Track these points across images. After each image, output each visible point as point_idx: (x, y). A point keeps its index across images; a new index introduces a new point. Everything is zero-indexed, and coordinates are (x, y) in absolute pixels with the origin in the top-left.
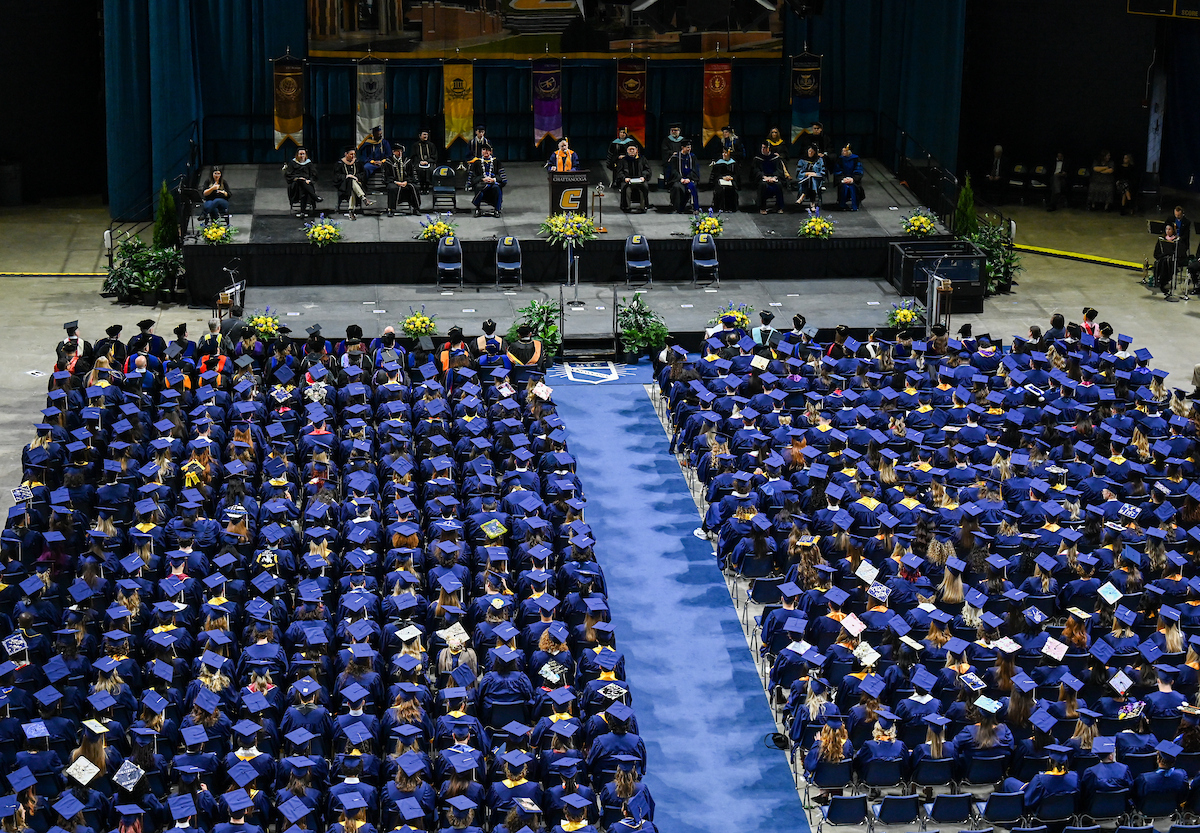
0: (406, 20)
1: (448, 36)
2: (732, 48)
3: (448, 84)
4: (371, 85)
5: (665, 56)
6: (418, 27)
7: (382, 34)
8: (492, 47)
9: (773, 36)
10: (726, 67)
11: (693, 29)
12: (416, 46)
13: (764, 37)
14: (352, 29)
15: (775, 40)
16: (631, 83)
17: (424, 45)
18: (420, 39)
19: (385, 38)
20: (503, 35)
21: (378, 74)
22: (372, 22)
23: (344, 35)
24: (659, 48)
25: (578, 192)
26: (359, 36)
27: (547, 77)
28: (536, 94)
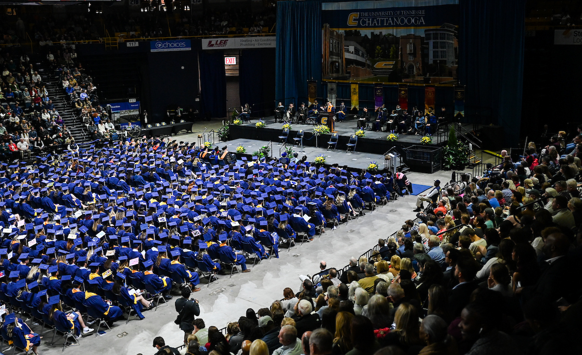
0: (346, 70)
1: (357, 76)
2: (441, 83)
3: (352, 90)
4: (332, 89)
5: (419, 85)
6: (349, 73)
7: (340, 75)
8: (369, 79)
9: (454, 79)
10: (433, 88)
11: (428, 75)
12: (349, 78)
13: (451, 79)
14: (333, 73)
15: (454, 80)
16: (403, 92)
17: (351, 78)
18: (350, 77)
19: (341, 76)
20: (372, 76)
21: (334, 86)
22: (337, 71)
23: (330, 75)
24: (417, 82)
25: (326, 119)
26: (334, 75)
27: (379, 89)
28: (376, 94)
